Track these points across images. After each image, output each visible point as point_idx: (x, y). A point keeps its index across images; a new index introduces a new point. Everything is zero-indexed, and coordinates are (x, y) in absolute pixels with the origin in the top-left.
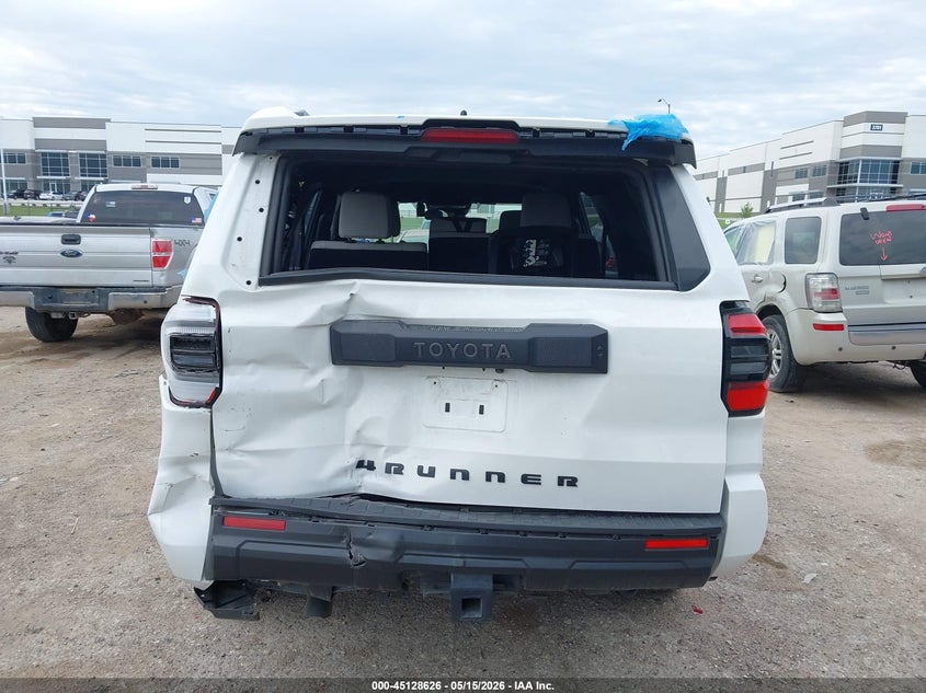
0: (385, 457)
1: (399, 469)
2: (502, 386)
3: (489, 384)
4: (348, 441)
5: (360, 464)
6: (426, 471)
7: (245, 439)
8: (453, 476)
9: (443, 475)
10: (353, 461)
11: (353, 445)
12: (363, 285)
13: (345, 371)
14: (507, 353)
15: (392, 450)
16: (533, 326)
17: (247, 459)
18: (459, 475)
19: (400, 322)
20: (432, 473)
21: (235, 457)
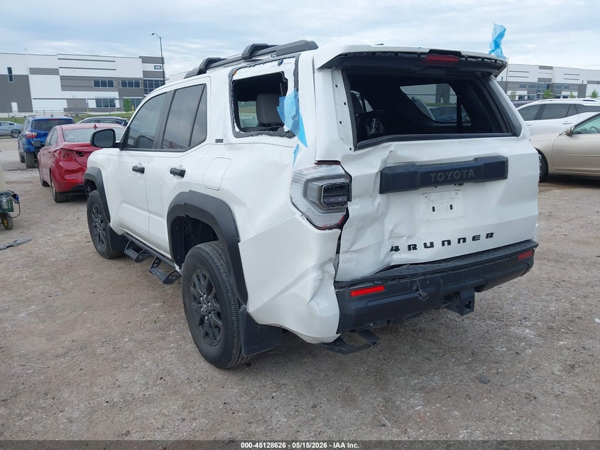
0: (406, 242)
1: (415, 247)
2: (460, 193)
3: (453, 193)
4: (386, 238)
5: (392, 250)
6: (428, 245)
7: (352, 244)
8: (443, 245)
9: (438, 245)
10: (390, 248)
11: (389, 239)
12: (396, 145)
13: (384, 196)
14: (473, 174)
15: (409, 237)
16: (476, 159)
17: (354, 256)
18: (446, 243)
19: (413, 165)
20: (432, 245)
21: (348, 256)
